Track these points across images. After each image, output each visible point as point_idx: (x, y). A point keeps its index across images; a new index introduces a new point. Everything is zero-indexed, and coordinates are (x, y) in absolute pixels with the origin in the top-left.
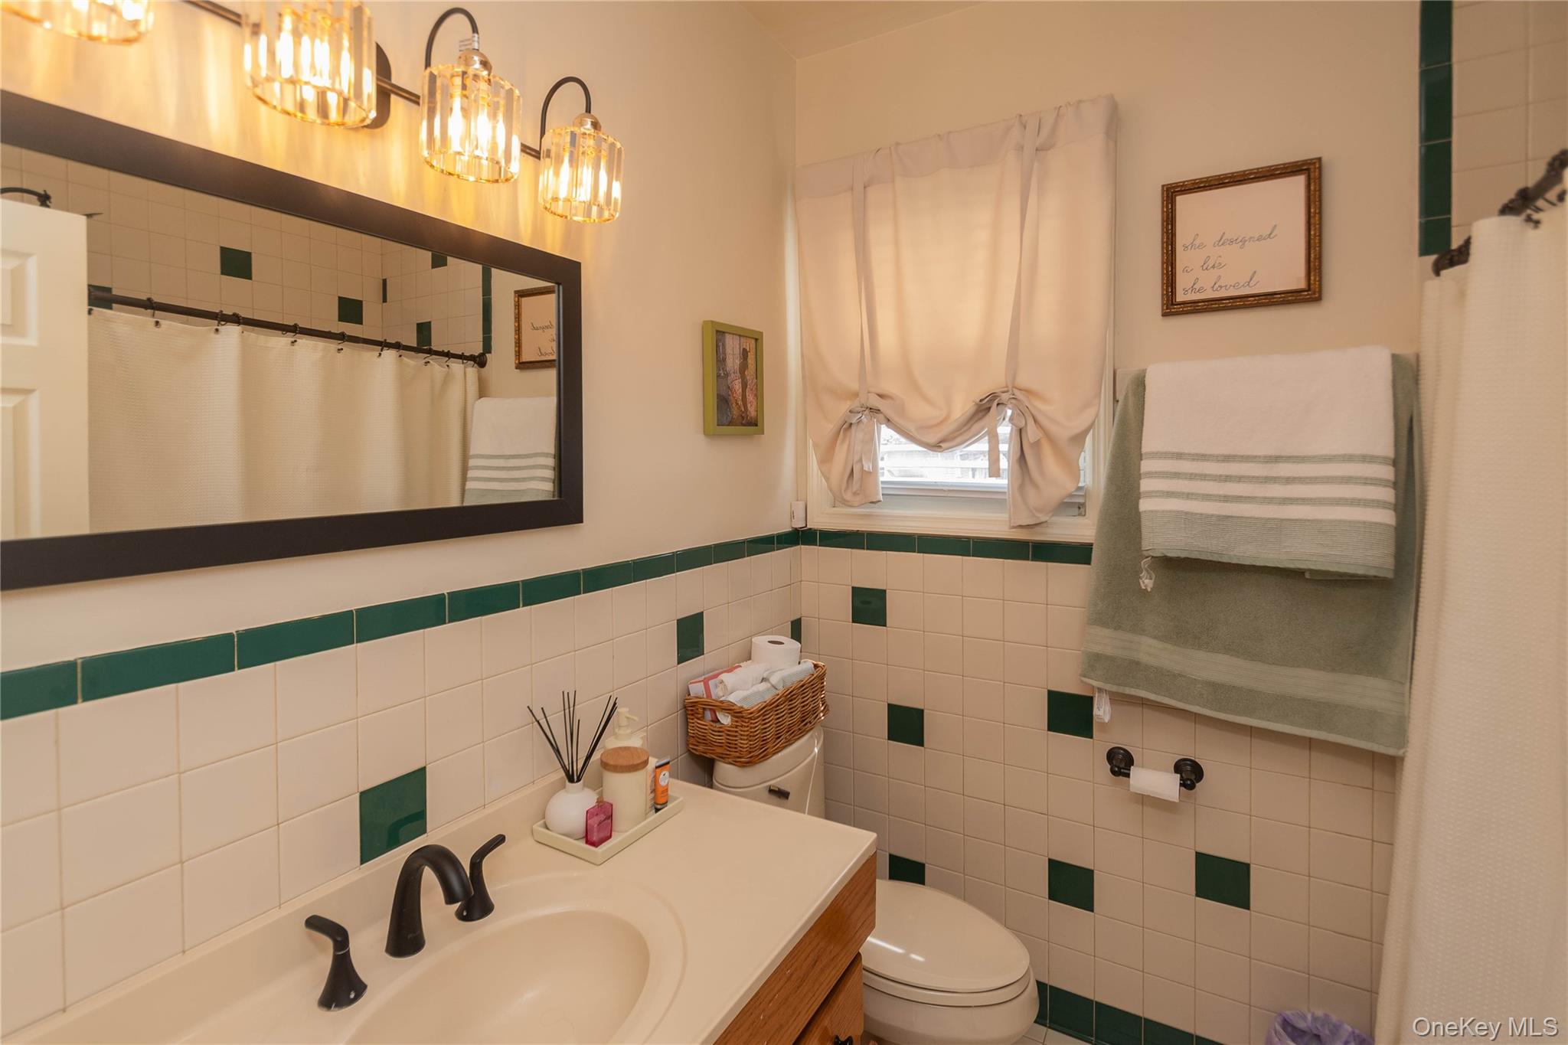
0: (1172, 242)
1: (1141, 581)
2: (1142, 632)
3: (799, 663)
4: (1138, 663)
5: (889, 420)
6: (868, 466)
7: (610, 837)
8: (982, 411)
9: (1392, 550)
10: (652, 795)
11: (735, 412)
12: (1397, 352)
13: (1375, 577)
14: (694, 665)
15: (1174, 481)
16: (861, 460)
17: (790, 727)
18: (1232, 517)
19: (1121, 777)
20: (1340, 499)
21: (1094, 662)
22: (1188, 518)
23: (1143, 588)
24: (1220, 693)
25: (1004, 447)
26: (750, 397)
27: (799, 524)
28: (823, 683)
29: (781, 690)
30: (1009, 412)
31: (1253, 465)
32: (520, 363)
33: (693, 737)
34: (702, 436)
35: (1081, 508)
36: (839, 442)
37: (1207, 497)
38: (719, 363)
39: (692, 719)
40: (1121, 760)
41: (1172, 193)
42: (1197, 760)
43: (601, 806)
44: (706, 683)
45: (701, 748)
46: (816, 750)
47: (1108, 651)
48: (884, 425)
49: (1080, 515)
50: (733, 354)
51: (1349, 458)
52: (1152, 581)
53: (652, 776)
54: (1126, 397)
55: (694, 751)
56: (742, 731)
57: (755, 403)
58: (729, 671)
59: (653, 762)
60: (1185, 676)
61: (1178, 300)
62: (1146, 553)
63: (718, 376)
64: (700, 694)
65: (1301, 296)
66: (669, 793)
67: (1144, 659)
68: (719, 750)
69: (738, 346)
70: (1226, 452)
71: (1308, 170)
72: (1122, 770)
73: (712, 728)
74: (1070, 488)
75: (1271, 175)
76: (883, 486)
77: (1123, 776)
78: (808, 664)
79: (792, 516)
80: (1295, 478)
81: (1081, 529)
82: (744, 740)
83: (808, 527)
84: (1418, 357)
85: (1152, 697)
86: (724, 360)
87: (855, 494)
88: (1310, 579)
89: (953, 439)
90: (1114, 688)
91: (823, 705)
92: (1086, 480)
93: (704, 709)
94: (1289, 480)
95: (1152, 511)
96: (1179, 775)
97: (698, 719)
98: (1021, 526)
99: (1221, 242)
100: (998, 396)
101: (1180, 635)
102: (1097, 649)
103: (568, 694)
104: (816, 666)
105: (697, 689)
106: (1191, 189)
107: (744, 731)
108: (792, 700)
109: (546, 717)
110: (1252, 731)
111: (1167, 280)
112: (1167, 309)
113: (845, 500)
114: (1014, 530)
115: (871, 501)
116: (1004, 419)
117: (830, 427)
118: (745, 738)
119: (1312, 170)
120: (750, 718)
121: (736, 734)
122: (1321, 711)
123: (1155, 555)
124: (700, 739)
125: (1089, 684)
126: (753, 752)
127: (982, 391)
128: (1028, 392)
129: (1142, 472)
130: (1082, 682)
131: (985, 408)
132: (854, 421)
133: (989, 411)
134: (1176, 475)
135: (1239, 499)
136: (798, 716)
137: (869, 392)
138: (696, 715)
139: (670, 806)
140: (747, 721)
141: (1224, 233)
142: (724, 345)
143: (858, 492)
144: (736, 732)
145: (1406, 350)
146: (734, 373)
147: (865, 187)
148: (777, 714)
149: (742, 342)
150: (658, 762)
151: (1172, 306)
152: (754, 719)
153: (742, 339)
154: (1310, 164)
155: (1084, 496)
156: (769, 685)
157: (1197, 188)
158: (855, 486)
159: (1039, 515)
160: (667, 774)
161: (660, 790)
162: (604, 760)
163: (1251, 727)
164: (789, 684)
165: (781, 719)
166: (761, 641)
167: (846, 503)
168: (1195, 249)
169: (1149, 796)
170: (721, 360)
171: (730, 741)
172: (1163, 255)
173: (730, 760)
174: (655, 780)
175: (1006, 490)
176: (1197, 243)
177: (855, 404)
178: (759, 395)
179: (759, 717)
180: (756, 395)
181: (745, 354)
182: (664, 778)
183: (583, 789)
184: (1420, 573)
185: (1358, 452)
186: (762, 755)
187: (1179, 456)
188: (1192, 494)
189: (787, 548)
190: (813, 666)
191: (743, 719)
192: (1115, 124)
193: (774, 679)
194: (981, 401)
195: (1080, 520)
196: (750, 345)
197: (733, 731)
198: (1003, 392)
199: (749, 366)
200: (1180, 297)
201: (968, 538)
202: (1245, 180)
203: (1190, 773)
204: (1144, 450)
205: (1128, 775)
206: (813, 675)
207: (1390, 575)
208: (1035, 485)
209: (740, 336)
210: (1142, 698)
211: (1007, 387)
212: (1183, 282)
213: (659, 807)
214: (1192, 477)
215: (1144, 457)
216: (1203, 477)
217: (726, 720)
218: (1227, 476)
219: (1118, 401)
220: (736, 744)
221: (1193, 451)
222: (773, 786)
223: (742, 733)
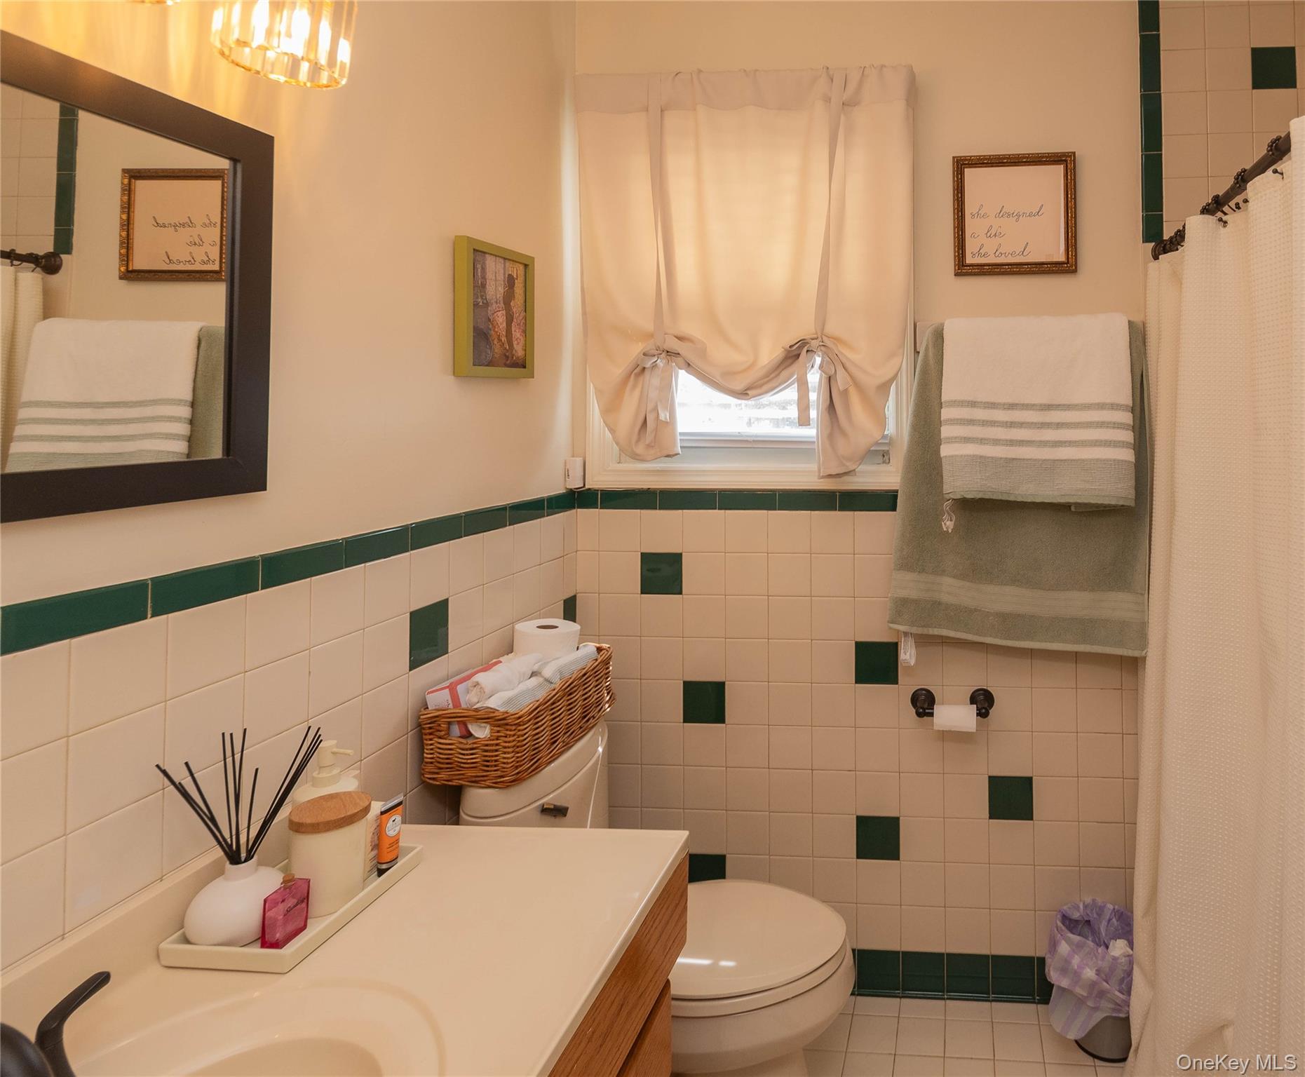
0: (962, 209)
1: (943, 523)
2: (943, 573)
3: (578, 649)
4: (940, 603)
5: (689, 364)
6: (664, 415)
7: (304, 927)
8: (790, 357)
9: (1133, 483)
10: (374, 853)
11: (497, 349)
12: (1131, 319)
13: (1122, 506)
14: (435, 669)
15: (970, 427)
16: (655, 409)
17: (569, 727)
18: (1016, 459)
19: (925, 717)
20: (1097, 441)
21: (901, 607)
22: (982, 461)
23: (945, 529)
24: (1009, 622)
25: (813, 396)
26: (517, 334)
27: (575, 484)
28: (608, 668)
29: (557, 684)
30: (818, 360)
31: (1031, 412)
32: (128, 271)
33: (431, 763)
34: (451, 379)
35: (885, 456)
36: (628, 388)
37: (996, 442)
38: (476, 288)
39: (431, 740)
40: (924, 700)
41: (962, 165)
42: (989, 689)
43: (290, 888)
44: (452, 689)
45: (443, 775)
46: (600, 749)
47: (914, 594)
48: (683, 371)
49: (884, 462)
50: (496, 280)
51: (1101, 406)
52: (953, 522)
53: (375, 826)
54: (927, 349)
55: (431, 782)
56: (506, 742)
57: (522, 342)
58: (487, 668)
59: (377, 807)
60: (980, 611)
61: (967, 262)
62: (947, 497)
63: (476, 305)
64: (444, 705)
65: (1062, 267)
66: (401, 844)
67: (945, 598)
68: (471, 773)
69: (502, 272)
70: (1010, 401)
71: (1066, 161)
72: (927, 711)
73: (462, 746)
74: (877, 435)
75: (1039, 161)
76: (682, 438)
77: (928, 716)
78: (590, 648)
79: (567, 474)
80: (1063, 424)
81: (887, 477)
82: (508, 753)
83: (587, 487)
84: (1144, 324)
85: (952, 634)
86: (483, 286)
87: (649, 446)
88: (1075, 512)
89: (761, 386)
90: (919, 631)
91: (608, 694)
92: (891, 429)
93: (449, 723)
94: (1059, 425)
95: (952, 456)
96: (975, 706)
97: (440, 738)
98: (830, 476)
99: (1001, 214)
100: (808, 343)
101: (976, 573)
102: (903, 593)
103: (231, 735)
104: (599, 650)
105: (438, 700)
106: (976, 164)
107: (509, 742)
108: (571, 694)
109: (192, 774)
110: (1031, 653)
111: (959, 243)
112: (959, 269)
113: (637, 455)
114: (822, 480)
115: (666, 453)
116: (812, 366)
117: (618, 371)
118: (510, 750)
119: (1069, 162)
120: (518, 725)
121: (497, 747)
122: (1085, 627)
123: (955, 498)
124: (442, 763)
125: (895, 630)
126: (521, 766)
127: (791, 338)
128: (837, 340)
129: (942, 419)
130: (890, 628)
131: (794, 355)
132: (648, 365)
133: (798, 358)
134: (971, 422)
135: (1021, 443)
136: (577, 714)
137: (665, 334)
138: (438, 733)
139: (400, 863)
140: (514, 728)
141: (1003, 207)
142: (483, 269)
143: (653, 444)
144: (497, 745)
145: (1137, 319)
146: (496, 302)
147: (662, 111)
148: (553, 714)
149: (507, 267)
150: (384, 805)
151: (963, 268)
152: (524, 725)
153: (508, 264)
154: (1067, 156)
155: (889, 444)
156: (541, 680)
157: (981, 164)
158: (649, 437)
159: (848, 464)
160: (398, 818)
161: (386, 843)
162: (296, 819)
163: (1032, 649)
164: (567, 675)
165: (557, 719)
166: (527, 628)
167: (636, 457)
168: (980, 218)
169: (950, 731)
170: (479, 286)
171: (487, 758)
172: (954, 220)
173: (488, 783)
174: (379, 831)
175: (815, 440)
176: (982, 212)
177: (649, 346)
178: (527, 330)
179: (529, 720)
180: (525, 332)
181: (511, 281)
182: (394, 826)
183: (256, 870)
184: (1152, 500)
185: (1108, 401)
186: (532, 768)
187: (973, 404)
188: (985, 439)
189: (558, 513)
190: (596, 649)
191: (508, 727)
192: (914, 94)
193: (548, 672)
194: (790, 347)
195: (883, 467)
196: (517, 271)
197: (492, 745)
198: (812, 339)
199: (517, 296)
200: (969, 260)
201: (774, 491)
202: (1019, 162)
203: (983, 701)
204: (944, 398)
205: (931, 715)
206: (596, 660)
207: (1132, 504)
208: (844, 433)
209: (505, 259)
210: (942, 636)
211: (816, 334)
212: (971, 246)
213: (384, 867)
214: (985, 423)
215: (943, 405)
216: (993, 423)
217: (481, 732)
218: (1012, 423)
219: (919, 352)
220: (496, 761)
221: (984, 400)
222: (548, 804)
223: (507, 744)
